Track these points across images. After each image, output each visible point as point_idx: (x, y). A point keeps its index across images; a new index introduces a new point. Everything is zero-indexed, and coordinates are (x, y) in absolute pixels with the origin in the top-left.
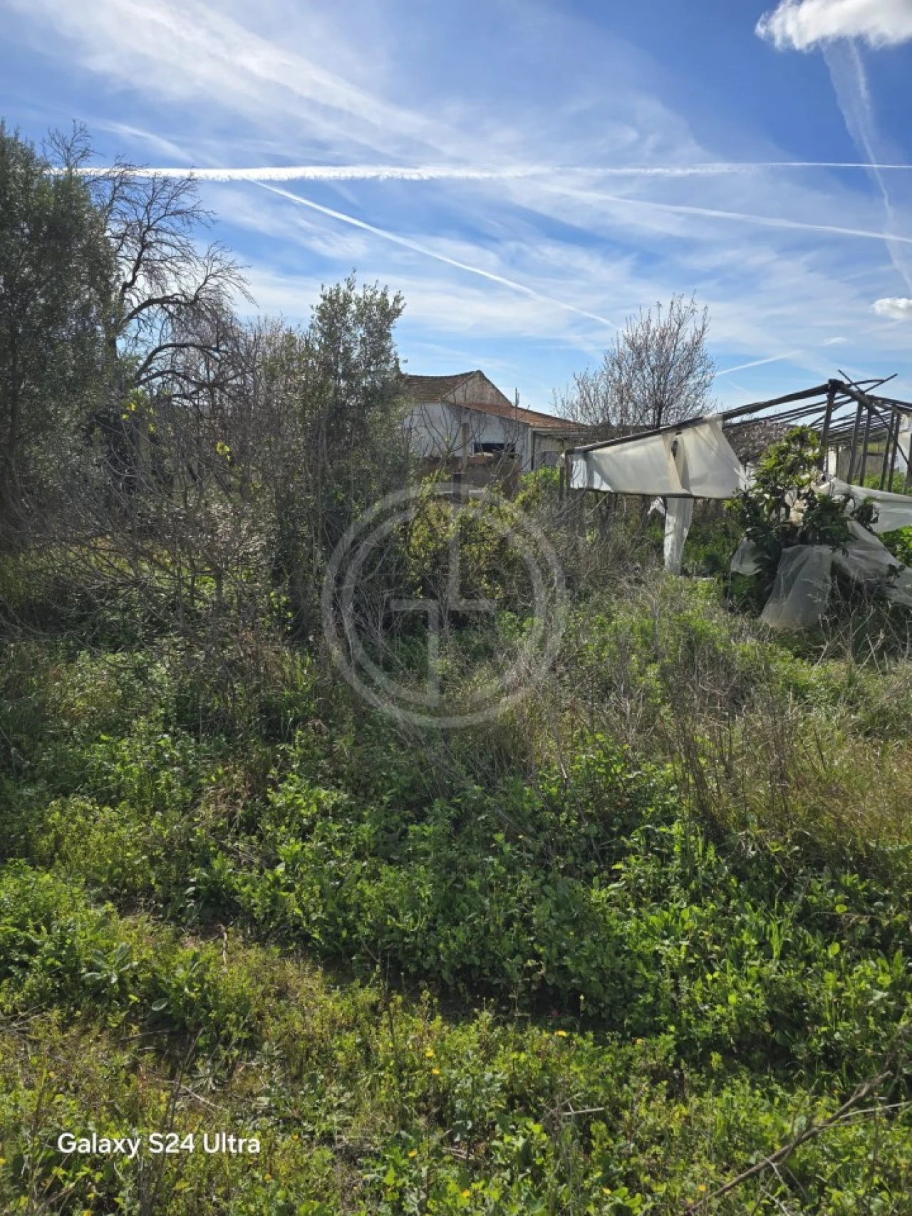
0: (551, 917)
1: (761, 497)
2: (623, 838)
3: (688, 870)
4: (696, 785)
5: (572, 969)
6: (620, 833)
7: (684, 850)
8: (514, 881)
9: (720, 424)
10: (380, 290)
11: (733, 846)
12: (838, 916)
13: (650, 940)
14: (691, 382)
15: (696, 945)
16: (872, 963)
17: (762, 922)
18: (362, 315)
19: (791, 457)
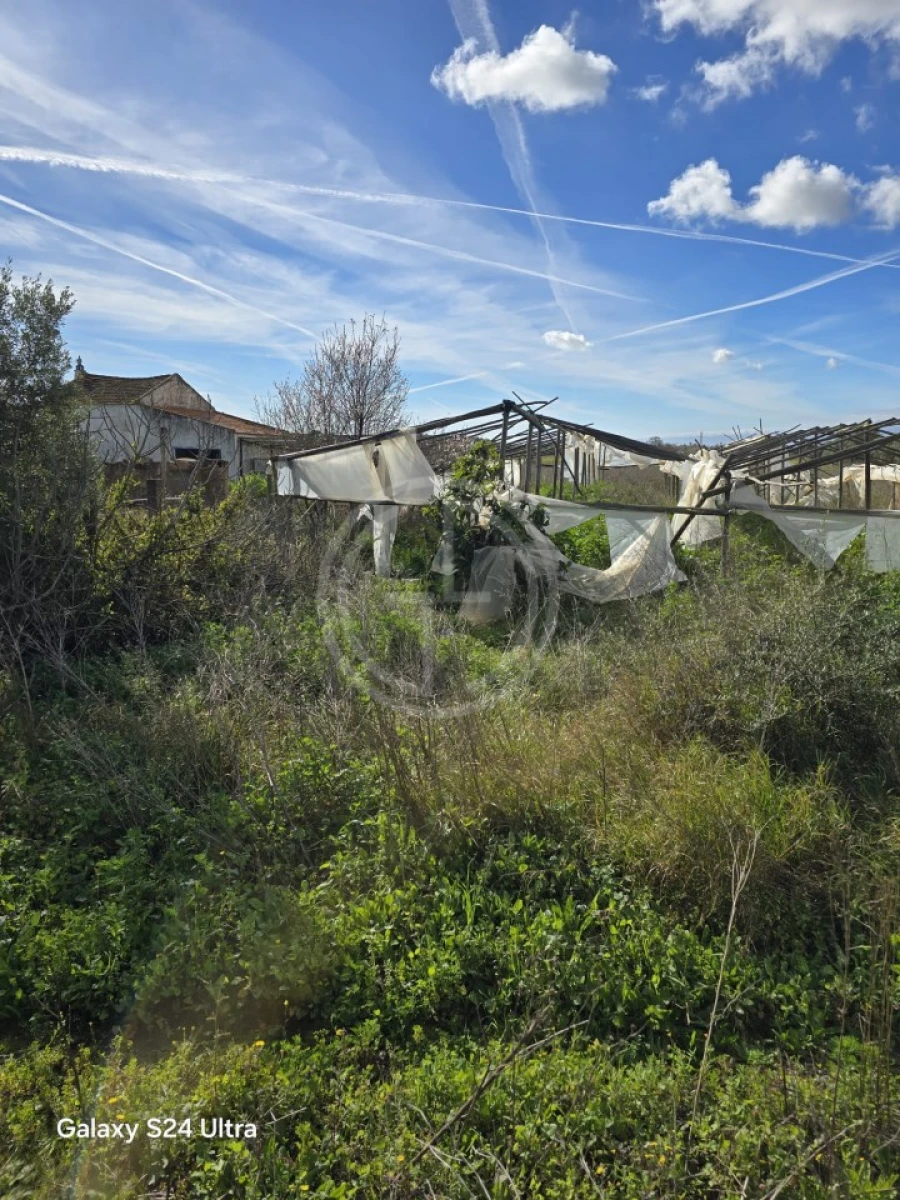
0: (257, 928)
1: (453, 504)
2: (331, 837)
3: (392, 857)
4: (398, 773)
5: (279, 977)
6: (328, 832)
7: (387, 839)
8: (218, 900)
9: (414, 436)
10: (44, 284)
11: (432, 826)
12: (520, 876)
13: (356, 931)
14: (388, 397)
15: (400, 927)
16: (548, 911)
17: (457, 893)
18: (23, 309)
19: (476, 468)
